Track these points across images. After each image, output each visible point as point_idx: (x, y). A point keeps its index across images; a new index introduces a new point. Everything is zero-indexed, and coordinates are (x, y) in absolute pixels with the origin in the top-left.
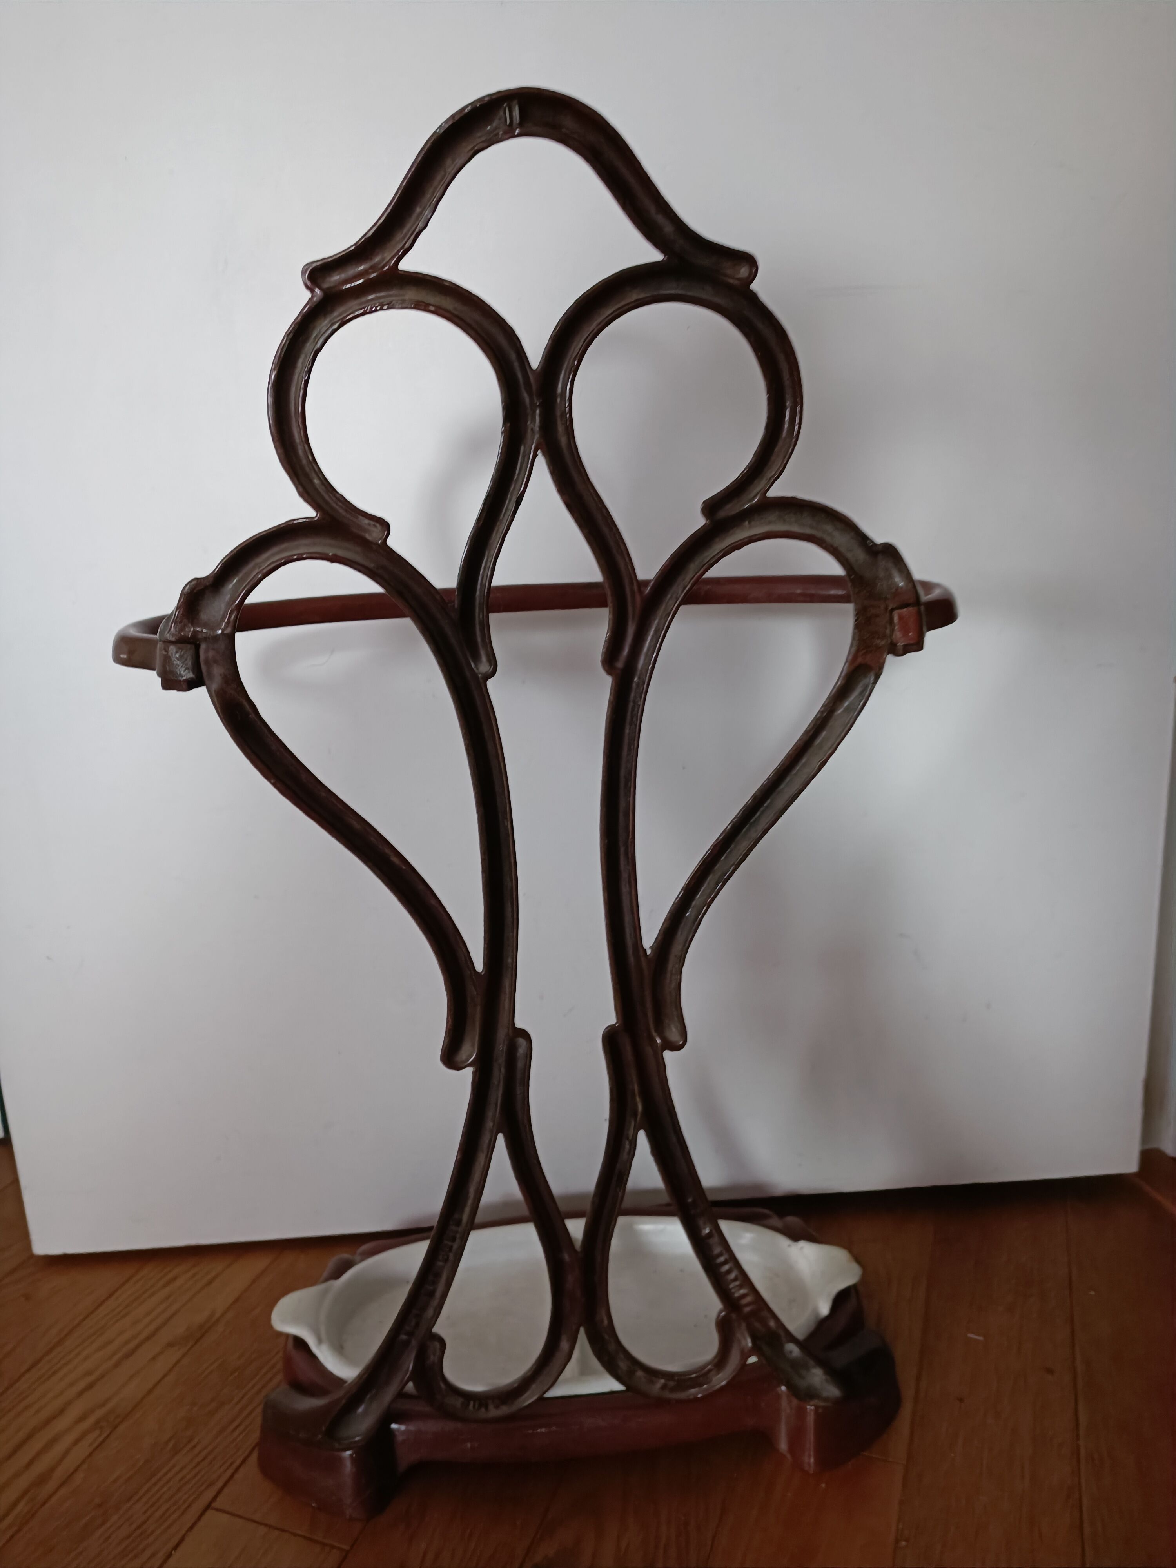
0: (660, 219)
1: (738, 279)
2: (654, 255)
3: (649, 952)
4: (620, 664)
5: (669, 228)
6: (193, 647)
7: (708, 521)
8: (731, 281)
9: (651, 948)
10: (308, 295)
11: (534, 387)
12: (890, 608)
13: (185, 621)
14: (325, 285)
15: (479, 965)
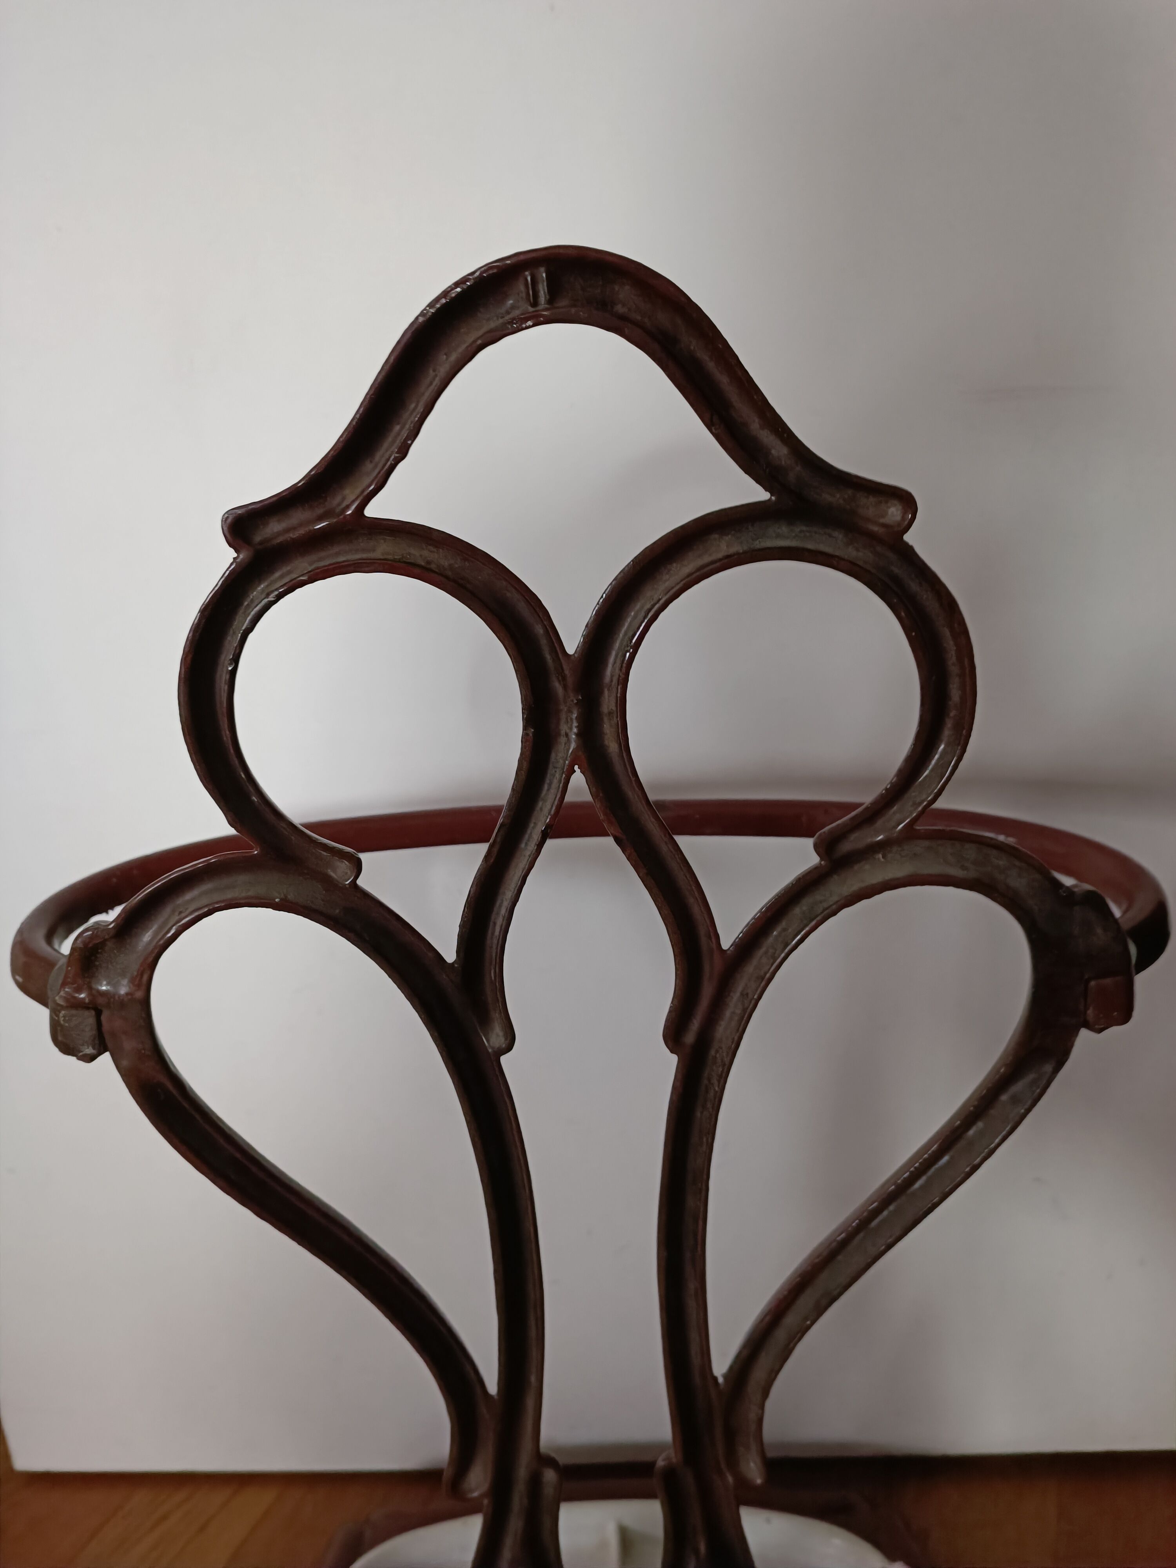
0: (767, 437)
1: (884, 526)
2: (758, 494)
3: (721, 1380)
4: (690, 1038)
5: (779, 451)
6: (93, 1013)
7: (823, 862)
8: (875, 529)
9: (726, 1376)
10: (231, 554)
11: (570, 680)
12: (1086, 977)
13: (80, 981)
14: (258, 538)
15: (492, 1385)
